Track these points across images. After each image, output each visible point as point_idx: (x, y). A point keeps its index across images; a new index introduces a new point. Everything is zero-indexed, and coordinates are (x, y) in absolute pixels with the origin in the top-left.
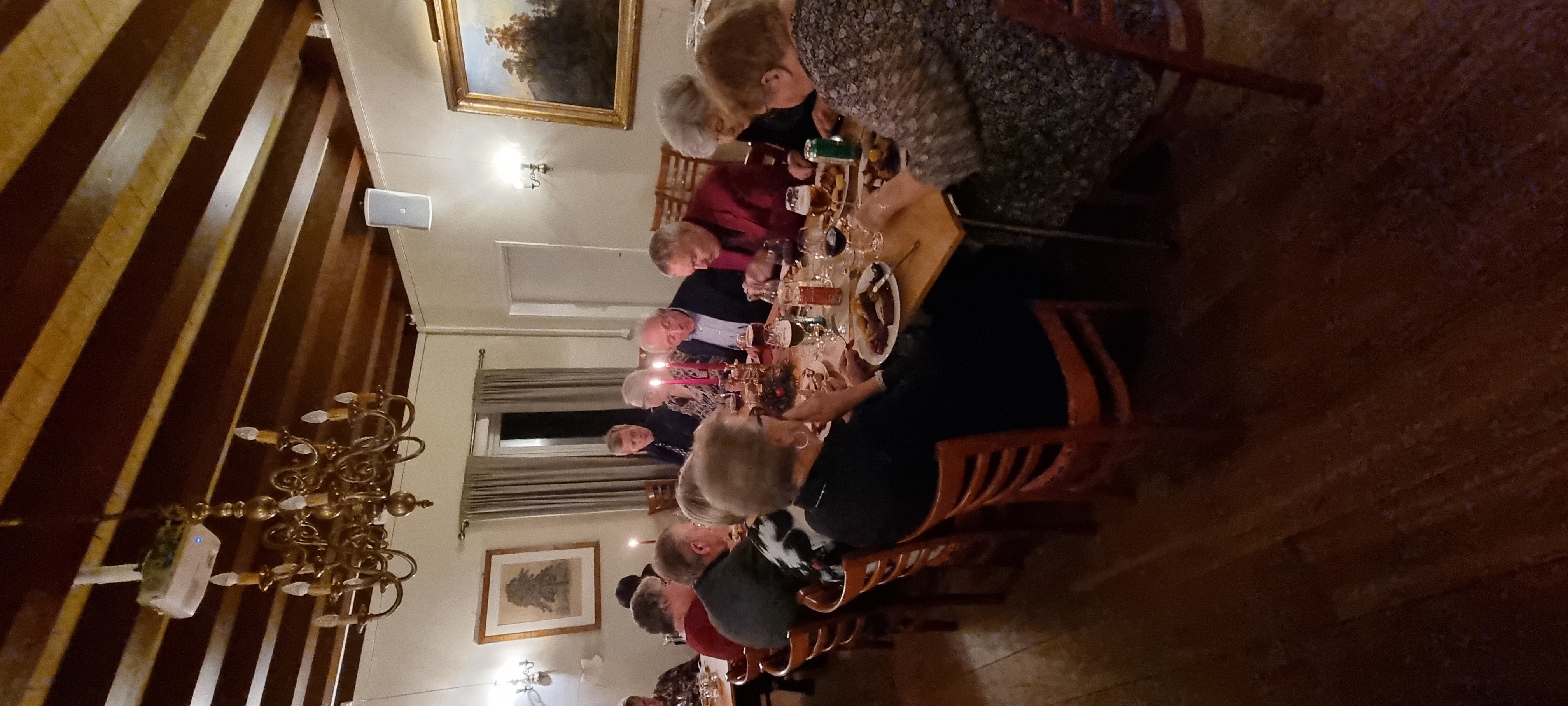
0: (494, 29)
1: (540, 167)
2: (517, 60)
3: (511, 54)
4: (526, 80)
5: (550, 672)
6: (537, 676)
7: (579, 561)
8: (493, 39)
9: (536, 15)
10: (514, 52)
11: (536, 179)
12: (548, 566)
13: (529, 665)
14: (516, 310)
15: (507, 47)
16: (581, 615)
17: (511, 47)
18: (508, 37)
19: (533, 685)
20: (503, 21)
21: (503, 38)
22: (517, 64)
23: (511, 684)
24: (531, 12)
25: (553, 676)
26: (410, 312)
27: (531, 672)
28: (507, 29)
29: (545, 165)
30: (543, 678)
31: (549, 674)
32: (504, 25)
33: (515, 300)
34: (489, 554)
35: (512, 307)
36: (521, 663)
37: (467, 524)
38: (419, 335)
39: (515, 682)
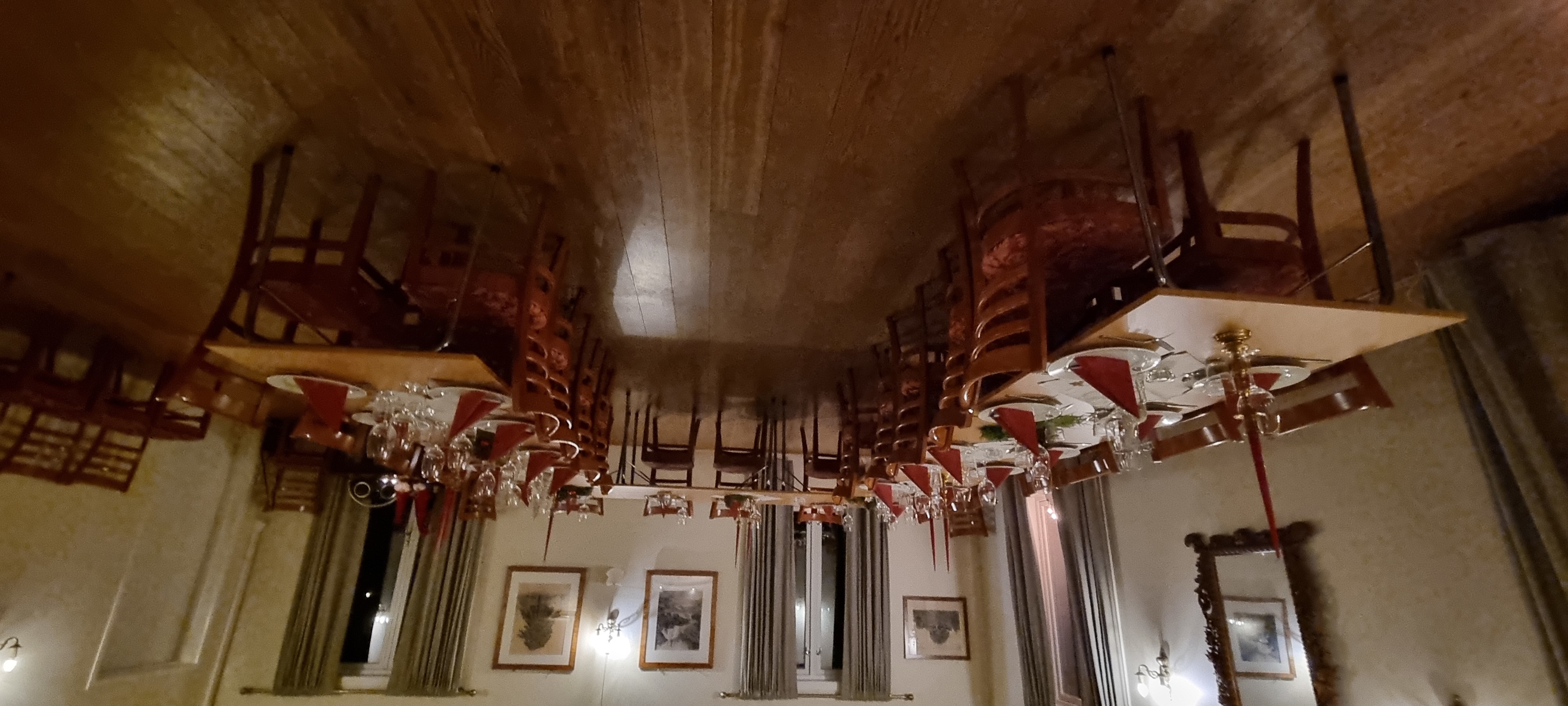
6: (610, 621)
7: (522, 585)
12: (520, 613)
13: (601, 627)
14: (192, 655)
16: (571, 585)
19: (616, 624)
25: (613, 608)
27: (606, 626)
30: (612, 616)
31: (611, 611)
33: (177, 658)
34: (496, 666)
35: (184, 661)
36: (598, 633)
37: (461, 689)
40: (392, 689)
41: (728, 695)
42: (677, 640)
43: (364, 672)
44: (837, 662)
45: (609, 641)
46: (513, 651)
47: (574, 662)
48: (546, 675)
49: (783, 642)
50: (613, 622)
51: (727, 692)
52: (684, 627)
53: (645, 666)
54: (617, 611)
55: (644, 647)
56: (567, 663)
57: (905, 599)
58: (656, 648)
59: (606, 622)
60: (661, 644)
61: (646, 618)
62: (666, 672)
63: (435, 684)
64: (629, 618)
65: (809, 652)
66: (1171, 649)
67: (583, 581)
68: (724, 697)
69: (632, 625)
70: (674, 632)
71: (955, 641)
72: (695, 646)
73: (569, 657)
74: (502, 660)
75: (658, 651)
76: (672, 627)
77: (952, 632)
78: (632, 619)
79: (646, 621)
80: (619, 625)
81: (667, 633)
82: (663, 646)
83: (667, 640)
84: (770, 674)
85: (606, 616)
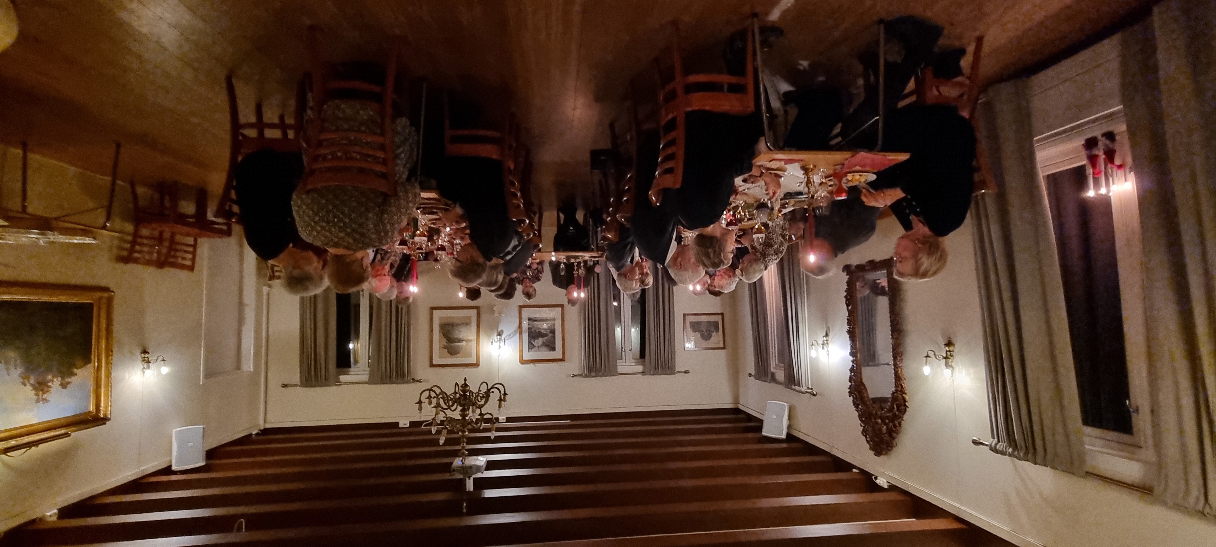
0: (35, 397)
1: (143, 356)
2: (60, 379)
3: (55, 383)
4: (75, 370)
5: (497, 330)
6: (498, 337)
7: (441, 318)
8: (44, 397)
9: (19, 367)
10: (53, 381)
11: (156, 359)
12: (442, 334)
13: (493, 341)
14: (248, 365)
15: (49, 387)
16: (471, 317)
17: (49, 384)
18: (41, 387)
19: (503, 338)
20: (29, 391)
21: (42, 391)
22: (63, 378)
23: (501, 349)
24: (16, 373)
25: (500, 329)
26: (251, 435)
27: (496, 340)
28: (35, 388)
29: (141, 353)
30: (500, 334)
31: (499, 331)
32: (31, 390)
33: (238, 367)
34: (432, 365)
35: (245, 370)
36: (492, 344)
37: (413, 379)
38: (267, 427)
39: (500, 347)
40: (372, 381)
41: (576, 376)
42: (542, 346)
43: (351, 373)
44: (642, 354)
45: (499, 349)
46: (440, 357)
47: (479, 361)
48: (462, 369)
49: (608, 345)
50: (500, 337)
51: (575, 374)
52: (545, 338)
53: (523, 362)
54: (502, 331)
55: (521, 351)
56: (475, 362)
57: (685, 315)
58: (529, 352)
59: (496, 338)
60: (531, 349)
61: (521, 333)
62: (537, 365)
63: (397, 376)
64: (510, 335)
65: (625, 350)
66: (831, 330)
67: (479, 315)
68: (573, 377)
69: (512, 338)
70: (539, 342)
71: (717, 338)
72: (553, 349)
73: (476, 359)
74: (434, 363)
75: (530, 353)
76: (538, 339)
77: (714, 334)
78: (512, 335)
79: (521, 336)
80: (504, 339)
81: (535, 342)
82: (533, 349)
83: (535, 346)
84: (601, 363)
85: (496, 334)
